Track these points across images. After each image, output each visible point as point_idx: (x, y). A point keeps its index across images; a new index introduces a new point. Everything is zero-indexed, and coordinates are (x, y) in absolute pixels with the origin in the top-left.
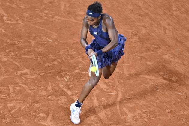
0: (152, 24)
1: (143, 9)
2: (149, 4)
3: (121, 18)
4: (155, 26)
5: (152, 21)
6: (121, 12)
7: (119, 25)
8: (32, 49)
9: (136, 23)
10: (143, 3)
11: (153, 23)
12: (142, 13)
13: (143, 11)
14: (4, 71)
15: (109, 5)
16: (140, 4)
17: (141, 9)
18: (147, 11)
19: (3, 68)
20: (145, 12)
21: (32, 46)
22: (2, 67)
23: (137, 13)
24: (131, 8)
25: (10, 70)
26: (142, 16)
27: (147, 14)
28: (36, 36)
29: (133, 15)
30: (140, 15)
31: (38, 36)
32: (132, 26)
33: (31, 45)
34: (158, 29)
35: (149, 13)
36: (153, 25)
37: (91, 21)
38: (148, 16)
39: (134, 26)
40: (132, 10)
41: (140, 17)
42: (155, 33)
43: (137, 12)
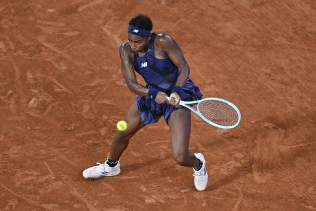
0: (301, 98)
1: (288, 73)
2: (298, 64)
3: (251, 88)
4: (308, 101)
5: (302, 92)
6: (251, 78)
7: (247, 100)
8: (101, 140)
9: (275, 97)
10: (288, 62)
11: (305, 96)
12: (287, 80)
13: (288, 76)
14: (54, 178)
15: (232, 67)
16: (283, 65)
17: (285, 72)
18: (294, 77)
19: (52, 173)
20: (291, 78)
21: (101, 136)
22: (50, 171)
23: (278, 80)
24: (268, 71)
25: (63, 176)
26: (286, 84)
27: (296, 81)
28: (108, 119)
29: (270, 82)
30: (282, 83)
31: (111, 119)
32: (269, 100)
33: (100, 133)
34: (311, 106)
35: (299, 80)
36: (304, 100)
37: (136, 44)
38: (296, 85)
39: (272, 101)
40: (270, 75)
41: (283, 86)
42: (306, 112)
43: (279, 78)
